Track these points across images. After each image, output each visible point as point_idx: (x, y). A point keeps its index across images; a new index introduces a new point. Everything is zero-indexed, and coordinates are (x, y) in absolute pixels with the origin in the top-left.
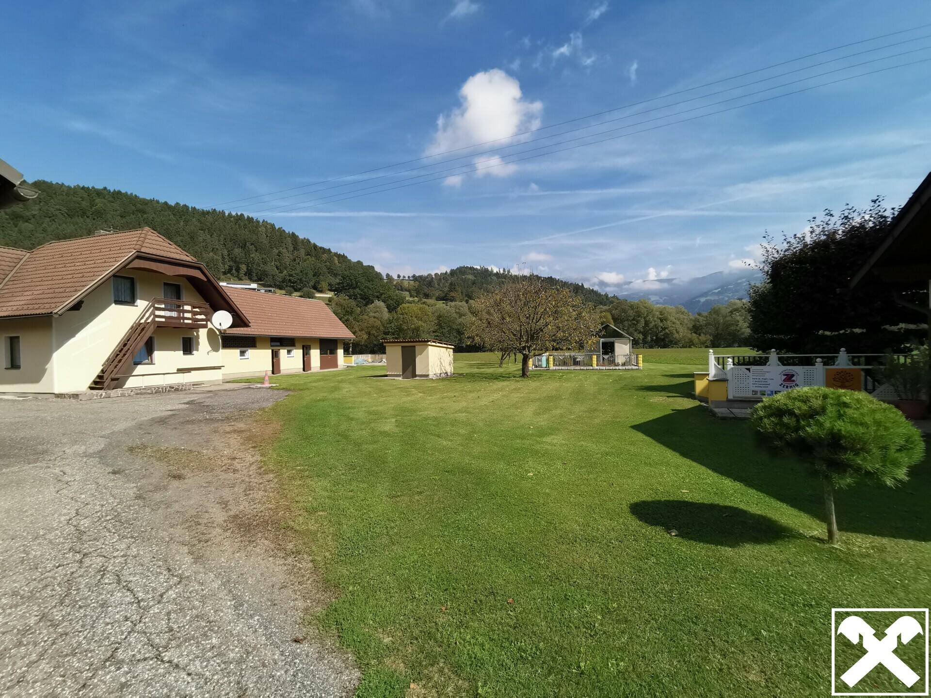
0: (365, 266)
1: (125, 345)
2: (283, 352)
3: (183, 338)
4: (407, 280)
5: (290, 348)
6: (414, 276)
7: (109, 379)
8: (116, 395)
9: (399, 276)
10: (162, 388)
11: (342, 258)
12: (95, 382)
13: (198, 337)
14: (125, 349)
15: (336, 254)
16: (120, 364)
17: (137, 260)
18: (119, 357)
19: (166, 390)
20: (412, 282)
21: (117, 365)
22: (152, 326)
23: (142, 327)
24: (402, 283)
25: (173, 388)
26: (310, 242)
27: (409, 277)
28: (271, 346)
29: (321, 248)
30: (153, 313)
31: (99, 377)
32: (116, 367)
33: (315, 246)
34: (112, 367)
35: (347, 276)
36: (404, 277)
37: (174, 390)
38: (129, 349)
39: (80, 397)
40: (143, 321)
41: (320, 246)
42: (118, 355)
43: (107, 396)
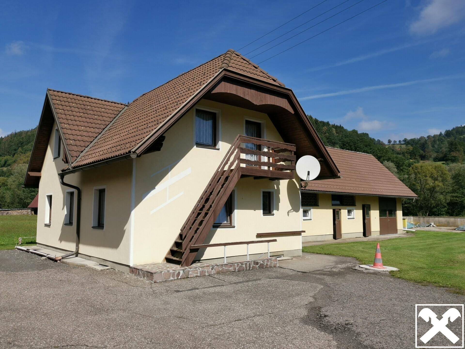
0: (360, 134)
1: (207, 200)
2: (344, 212)
3: (264, 192)
4: (398, 144)
5: (350, 208)
6: (405, 140)
7: (188, 250)
8: (195, 275)
9: (389, 141)
10: (246, 264)
11: (339, 129)
12: (172, 252)
13: (278, 191)
14: (207, 206)
15: (334, 126)
16: (201, 227)
17: (223, 83)
18: (200, 218)
19: (250, 267)
20: (404, 146)
21: (198, 229)
22: (236, 175)
23: (225, 175)
24: (393, 147)
25: (257, 263)
26: (312, 118)
27: (400, 141)
28: (333, 205)
29: (321, 122)
30: (238, 157)
31: (177, 244)
32: (196, 232)
33: (316, 121)
34: (192, 231)
35: (347, 143)
36: (395, 142)
37: (259, 267)
38: (211, 206)
39: (155, 277)
40: (226, 168)
41: (320, 120)
42: (199, 214)
43: (185, 276)
